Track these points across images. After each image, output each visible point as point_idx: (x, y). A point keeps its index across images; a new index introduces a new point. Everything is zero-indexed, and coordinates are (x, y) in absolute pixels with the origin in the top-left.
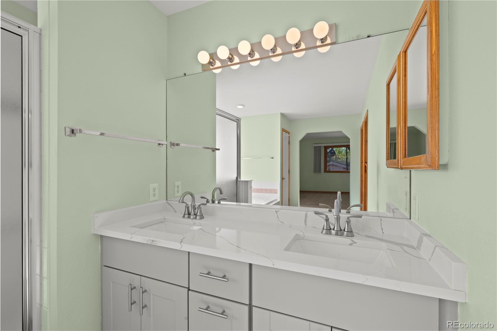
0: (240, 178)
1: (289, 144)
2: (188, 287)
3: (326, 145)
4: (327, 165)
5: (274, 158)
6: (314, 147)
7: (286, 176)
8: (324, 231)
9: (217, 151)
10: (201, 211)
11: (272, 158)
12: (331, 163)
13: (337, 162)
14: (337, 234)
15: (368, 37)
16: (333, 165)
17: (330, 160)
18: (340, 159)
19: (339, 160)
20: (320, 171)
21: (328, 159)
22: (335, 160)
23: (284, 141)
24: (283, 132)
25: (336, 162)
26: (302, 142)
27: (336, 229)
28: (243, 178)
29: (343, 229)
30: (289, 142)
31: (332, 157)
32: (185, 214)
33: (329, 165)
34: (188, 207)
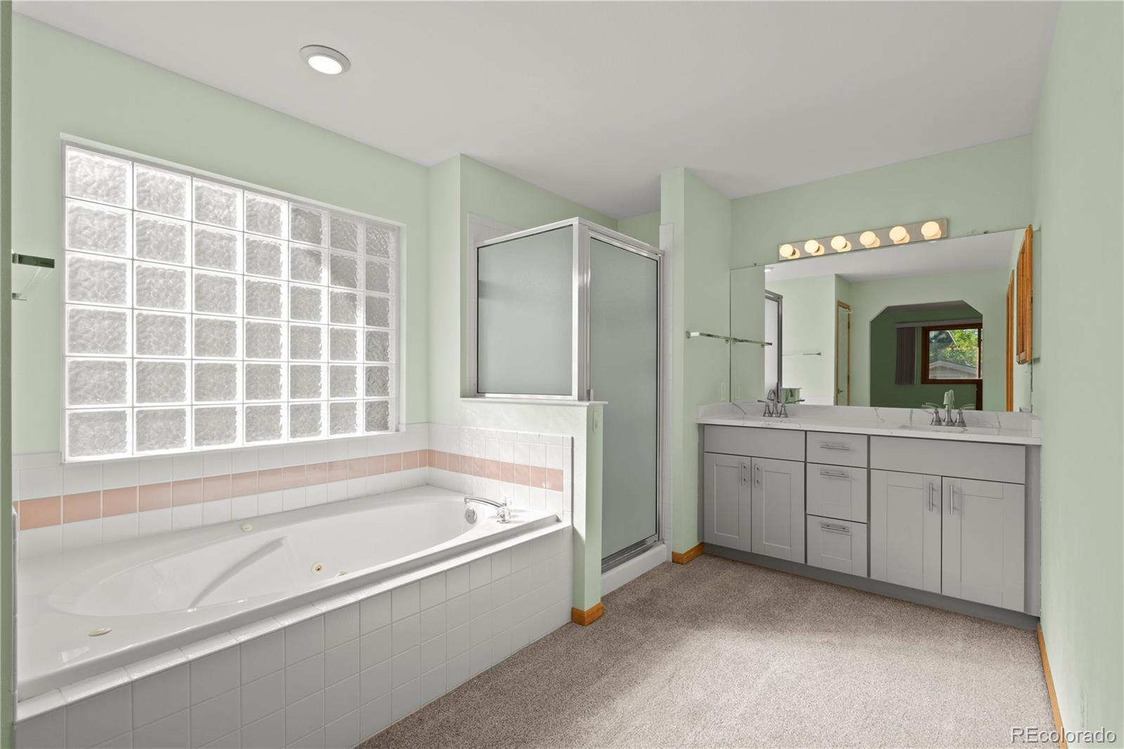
0: (781, 385)
1: (849, 327)
2: (804, 460)
3: (926, 324)
4: (930, 367)
5: (822, 354)
6: (898, 329)
7: (843, 386)
8: (934, 423)
9: (767, 347)
10: (785, 410)
11: (819, 354)
12: (939, 363)
13: (957, 362)
14: (947, 425)
15: (985, 233)
16: (943, 368)
17: (936, 355)
18: (963, 353)
19: (961, 355)
20: (911, 380)
21: (931, 355)
22: (951, 357)
23: (840, 325)
24: (840, 307)
25: (952, 362)
26: (875, 324)
27: (946, 420)
28: (786, 385)
29: (954, 421)
30: (849, 323)
31: (943, 351)
32: (765, 413)
33: (935, 369)
34: (768, 406)
